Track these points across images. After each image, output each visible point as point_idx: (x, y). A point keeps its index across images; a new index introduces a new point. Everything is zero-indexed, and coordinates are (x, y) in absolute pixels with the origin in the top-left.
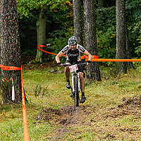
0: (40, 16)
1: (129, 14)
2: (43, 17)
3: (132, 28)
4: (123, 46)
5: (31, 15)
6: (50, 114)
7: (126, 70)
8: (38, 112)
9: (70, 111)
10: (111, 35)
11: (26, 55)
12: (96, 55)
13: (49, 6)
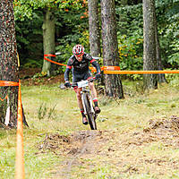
0: (47, 17)
1: (160, 13)
2: (51, 19)
3: (164, 31)
4: (152, 54)
5: (36, 15)
6: (57, 141)
7: (156, 85)
8: (41, 139)
9: (83, 138)
10: (137, 40)
11: (30, 67)
12: (118, 65)
13: (58, 4)
